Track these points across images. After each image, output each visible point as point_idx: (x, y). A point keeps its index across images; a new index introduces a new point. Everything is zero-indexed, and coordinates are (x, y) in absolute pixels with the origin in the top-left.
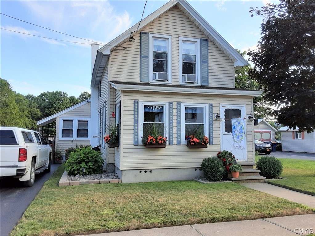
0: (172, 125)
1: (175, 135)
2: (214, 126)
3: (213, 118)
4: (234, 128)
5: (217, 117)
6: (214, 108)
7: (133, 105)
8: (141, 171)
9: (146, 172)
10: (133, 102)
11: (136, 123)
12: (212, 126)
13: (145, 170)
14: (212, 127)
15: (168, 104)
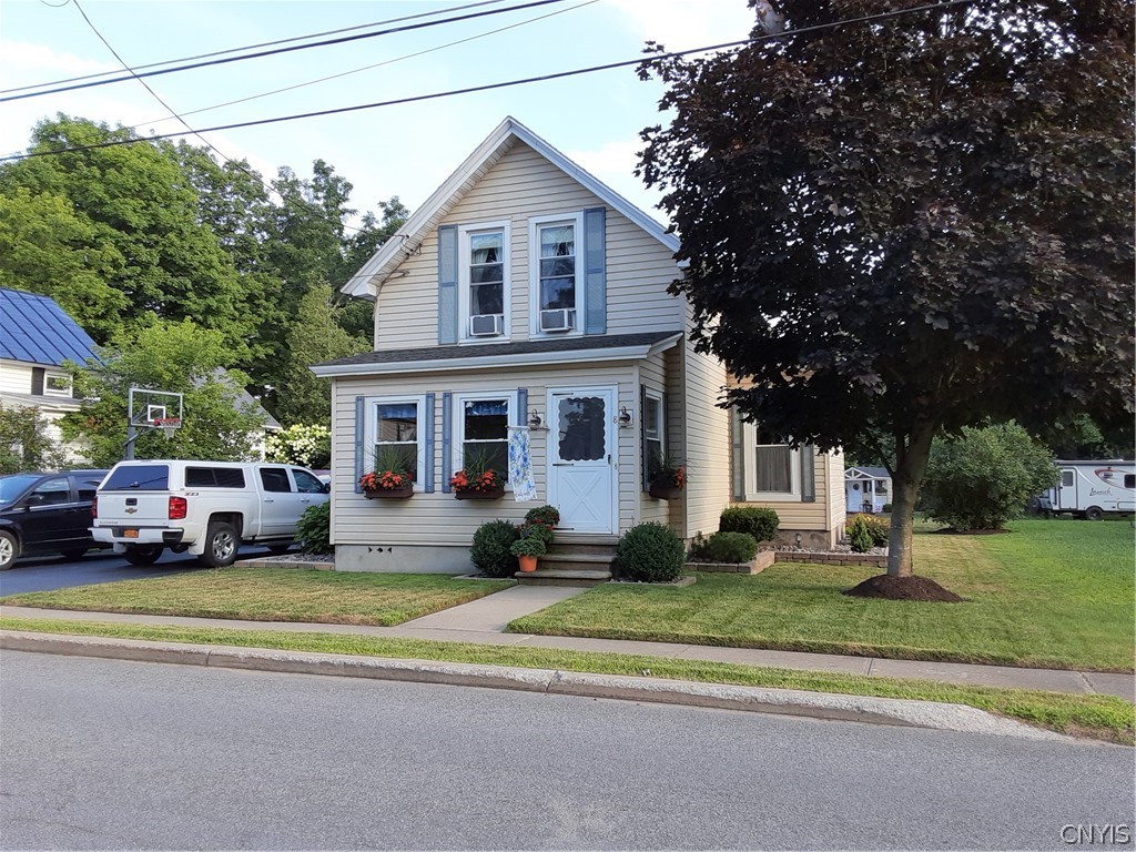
7: (353, 407)
8: (371, 547)
9: (380, 550)
10: (353, 399)
13: (378, 547)
15: (424, 397)
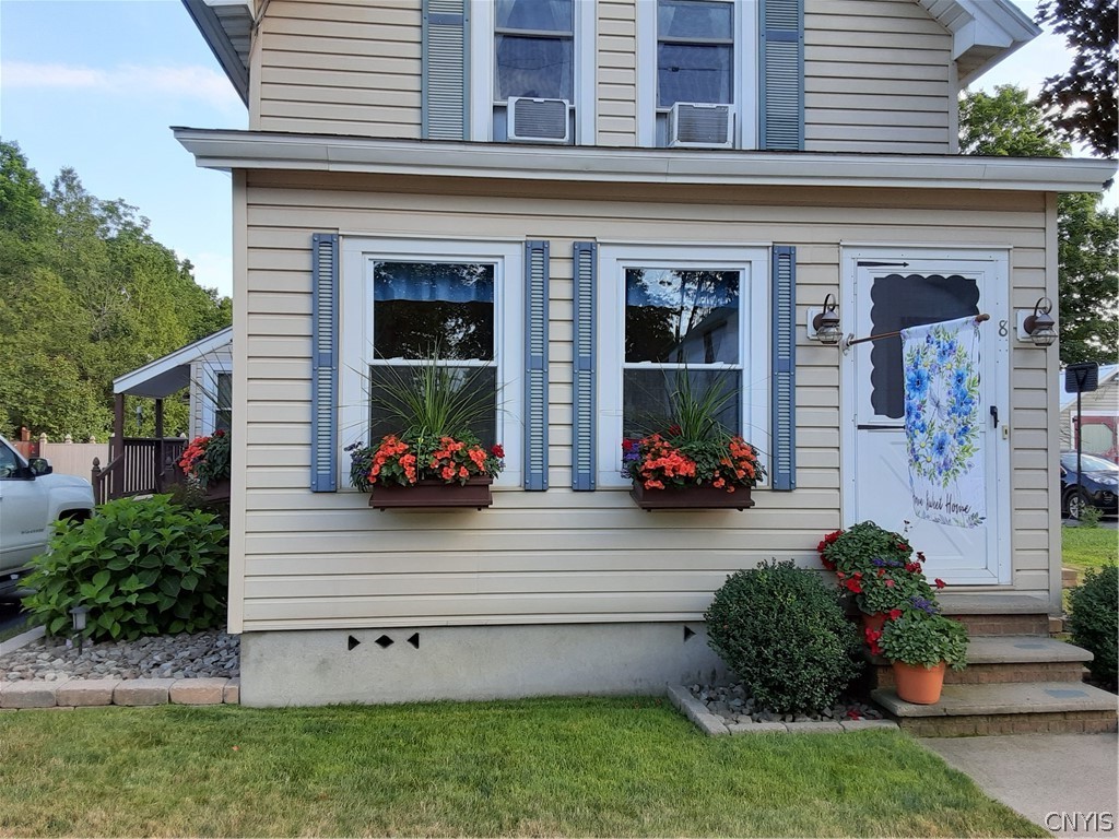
0: (545, 373)
1: (560, 435)
2: (801, 376)
3: (799, 331)
4: (918, 383)
5: (821, 323)
6: (802, 275)
7: (304, 261)
8: (357, 636)
9: (385, 642)
10: (303, 239)
11: (325, 361)
12: (792, 378)
13: (379, 635)
14: (792, 386)
15: (518, 250)
